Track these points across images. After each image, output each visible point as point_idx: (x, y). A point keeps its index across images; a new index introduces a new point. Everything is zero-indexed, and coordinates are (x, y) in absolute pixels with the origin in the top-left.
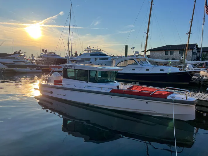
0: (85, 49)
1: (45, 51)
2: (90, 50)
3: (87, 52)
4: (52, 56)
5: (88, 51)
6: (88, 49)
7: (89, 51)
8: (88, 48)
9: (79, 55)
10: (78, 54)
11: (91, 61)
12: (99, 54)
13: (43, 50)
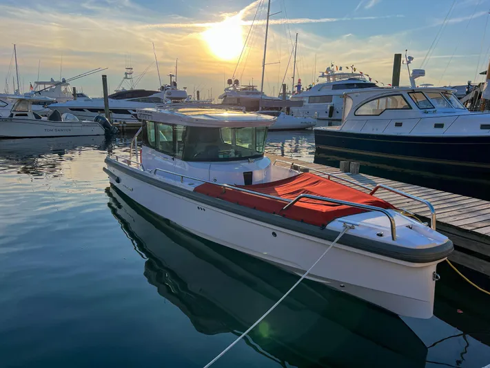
0: (321, 74)
1: (233, 83)
2: (334, 76)
3: (324, 80)
4: (248, 93)
5: (328, 77)
6: (329, 73)
7: (331, 79)
8: (328, 69)
9: (305, 90)
10: (305, 86)
11: (332, 103)
12: (356, 84)
13: (230, 82)
